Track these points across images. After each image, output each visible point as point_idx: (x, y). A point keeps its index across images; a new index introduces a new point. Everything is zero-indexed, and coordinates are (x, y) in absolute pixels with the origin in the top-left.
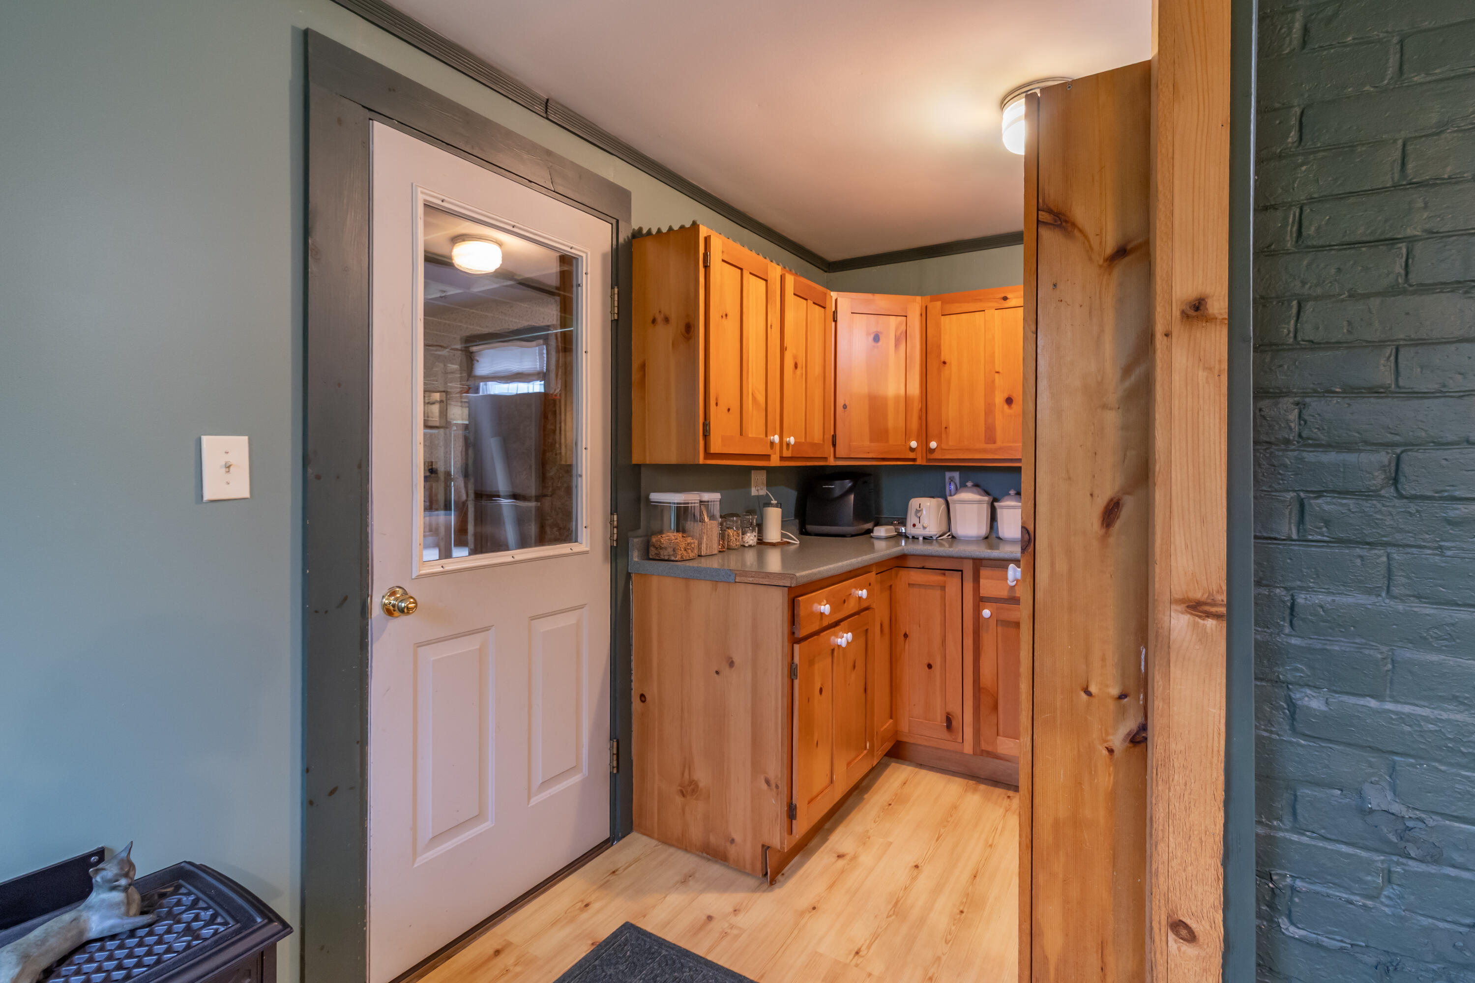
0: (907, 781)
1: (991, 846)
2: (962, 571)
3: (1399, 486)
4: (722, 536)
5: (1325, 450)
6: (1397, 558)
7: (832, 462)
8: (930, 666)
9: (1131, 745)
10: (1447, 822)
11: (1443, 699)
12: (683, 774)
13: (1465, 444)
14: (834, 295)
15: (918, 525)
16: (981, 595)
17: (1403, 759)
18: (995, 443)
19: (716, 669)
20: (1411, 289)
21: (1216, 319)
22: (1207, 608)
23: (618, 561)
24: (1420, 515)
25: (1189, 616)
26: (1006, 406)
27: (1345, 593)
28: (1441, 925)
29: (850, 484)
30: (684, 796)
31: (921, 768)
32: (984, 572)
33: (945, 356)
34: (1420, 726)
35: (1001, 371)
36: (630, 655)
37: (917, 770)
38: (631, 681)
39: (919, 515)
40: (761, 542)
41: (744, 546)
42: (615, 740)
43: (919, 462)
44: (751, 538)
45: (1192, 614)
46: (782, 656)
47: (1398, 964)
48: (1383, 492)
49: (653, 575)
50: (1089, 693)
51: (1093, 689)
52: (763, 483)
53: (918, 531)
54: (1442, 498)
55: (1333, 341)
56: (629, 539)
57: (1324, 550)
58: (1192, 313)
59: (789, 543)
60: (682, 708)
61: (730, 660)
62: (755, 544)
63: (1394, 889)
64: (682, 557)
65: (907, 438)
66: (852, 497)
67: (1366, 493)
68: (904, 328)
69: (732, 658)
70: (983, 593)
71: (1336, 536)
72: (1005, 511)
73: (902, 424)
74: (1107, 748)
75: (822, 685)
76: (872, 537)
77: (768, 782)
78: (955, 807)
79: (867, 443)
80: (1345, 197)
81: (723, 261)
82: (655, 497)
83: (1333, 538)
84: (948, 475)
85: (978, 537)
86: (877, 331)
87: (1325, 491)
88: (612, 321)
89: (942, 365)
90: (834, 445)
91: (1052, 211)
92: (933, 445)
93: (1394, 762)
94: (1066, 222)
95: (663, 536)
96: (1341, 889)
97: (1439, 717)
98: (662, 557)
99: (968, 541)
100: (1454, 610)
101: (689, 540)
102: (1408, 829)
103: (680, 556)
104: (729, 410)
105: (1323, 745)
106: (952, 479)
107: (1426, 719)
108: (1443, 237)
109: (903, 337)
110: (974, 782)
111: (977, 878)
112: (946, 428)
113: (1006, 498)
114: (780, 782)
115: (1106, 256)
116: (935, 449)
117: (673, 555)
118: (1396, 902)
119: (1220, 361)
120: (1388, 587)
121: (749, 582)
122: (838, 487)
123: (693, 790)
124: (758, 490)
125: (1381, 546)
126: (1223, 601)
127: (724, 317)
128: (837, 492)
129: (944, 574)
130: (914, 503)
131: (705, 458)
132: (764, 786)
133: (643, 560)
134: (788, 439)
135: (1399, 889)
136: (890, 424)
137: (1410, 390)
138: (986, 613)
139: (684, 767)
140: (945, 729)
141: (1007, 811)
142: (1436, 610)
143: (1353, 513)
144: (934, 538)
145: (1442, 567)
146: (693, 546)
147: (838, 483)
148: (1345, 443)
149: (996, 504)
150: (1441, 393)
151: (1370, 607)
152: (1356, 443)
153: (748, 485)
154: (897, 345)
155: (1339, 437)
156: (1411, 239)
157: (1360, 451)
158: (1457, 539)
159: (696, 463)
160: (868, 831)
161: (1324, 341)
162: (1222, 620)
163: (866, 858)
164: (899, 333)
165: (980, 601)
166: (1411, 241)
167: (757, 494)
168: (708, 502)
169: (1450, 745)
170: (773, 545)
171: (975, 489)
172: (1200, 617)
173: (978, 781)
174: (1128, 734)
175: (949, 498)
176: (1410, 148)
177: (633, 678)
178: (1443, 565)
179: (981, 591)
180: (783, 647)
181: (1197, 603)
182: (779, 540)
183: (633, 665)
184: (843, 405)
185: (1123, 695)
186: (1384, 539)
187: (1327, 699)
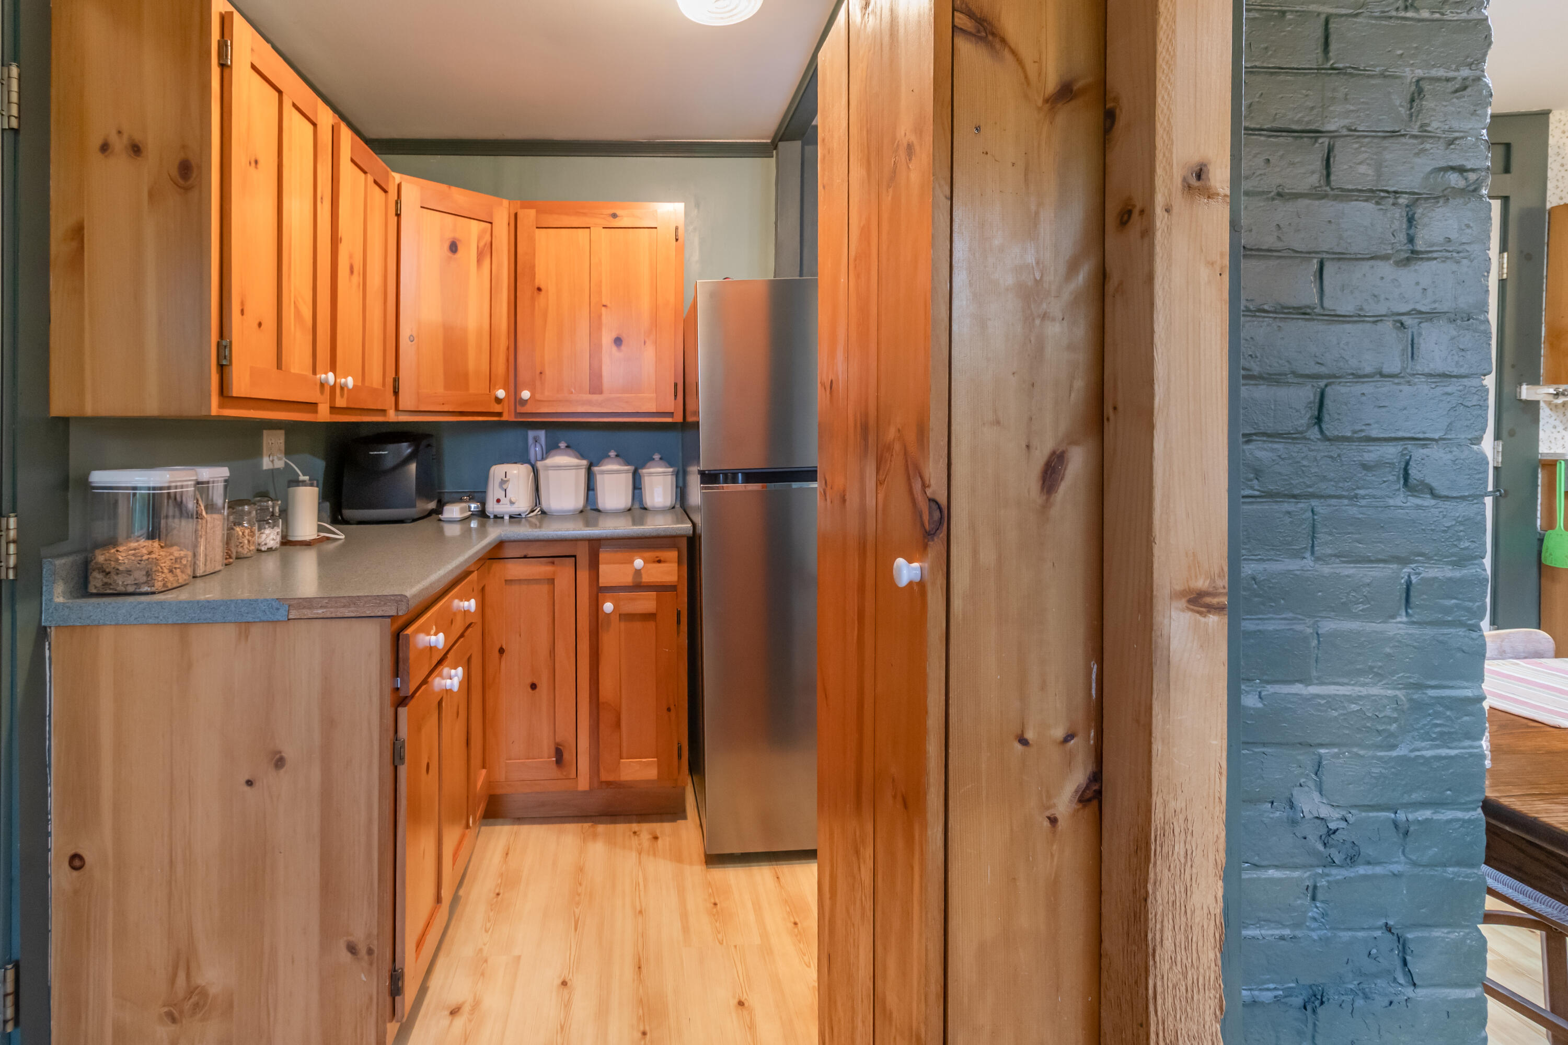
0: (508, 849)
1: (640, 912)
2: (575, 556)
3: (1324, 426)
4: (228, 540)
5: (1257, 382)
6: (1321, 511)
7: (392, 416)
8: (533, 686)
9: (1080, 806)
10: (1364, 814)
11: (1361, 673)
12: (173, 981)
13: (1378, 376)
14: (397, 177)
15: (503, 500)
16: (601, 585)
17: (1327, 751)
18: (601, 392)
19: (247, 777)
20: (1332, 193)
21: (1218, 194)
22: (1208, 600)
23: (18, 607)
24: (1341, 460)
25: (1190, 613)
26: (614, 349)
27: (1275, 558)
28: (1361, 934)
29: (409, 450)
30: (174, 1020)
31: (520, 824)
32: (603, 555)
33: (540, 280)
34: (1344, 708)
35: (609, 305)
36: (45, 785)
37: (516, 827)
38: (48, 834)
39: (505, 487)
40: (286, 542)
41: (259, 551)
42: (9, 966)
43: (505, 418)
44: (272, 537)
45: (1193, 610)
46: (381, 731)
47: (1322, 996)
48: (1308, 435)
49: (104, 625)
50: (1023, 741)
51: (1030, 735)
52: (280, 450)
53: (504, 508)
54: (1360, 440)
55: (1264, 248)
56: (44, 560)
57: (1255, 507)
58: (1194, 182)
59: (328, 538)
60: (171, 862)
61: (278, 756)
62: (278, 545)
63: (1317, 907)
64: (164, 585)
65: (492, 385)
66: (413, 467)
67: (1294, 436)
68: (487, 238)
69: (280, 752)
70: (603, 582)
71: (1266, 489)
72: (607, 477)
73: (485, 367)
74: (1049, 818)
75: (429, 758)
76: (440, 520)
77: (352, 949)
78: (581, 869)
79: (440, 390)
80: (1276, 72)
81: (253, 67)
82: (99, 477)
83: (1263, 492)
84: (531, 434)
85: (575, 511)
86: (454, 238)
87: (1255, 434)
88: (3, 130)
89: (536, 291)
90: (396, 393)
91: (974, 14)
92: (526, 394)
93: (1320, 756)
94: (993, 34)
95: (121, 549)
96: (1272, 925)
97: (1359, 694)
98: (121, 589)
99: (563, 516)
100: (1367, 568)
101: (176, 552)
102: (1331, 832)
103: (160, 584)
104: (260, 325)
105: (1256, 750)
106: (536, 440)
107: (1350, 699)
108: (1359, 137)
109: (487, 250)
110: (590, 824)
111: (643, 969)
112: (541, 373)
113: (606, 460)
114: (375, 942)
115: (1046, 96)
116: (527, 400)
117: (146, 583)
118: (1321, 922)
119: (1222, 255)
120: (1313, 546)
121: (315, 616)
122: (390, 454)
123: (196, 1005)
124: (272, 461)
125: (1305, 499)
126: (1224, 587)
127: (253, 164)
128: (390, 463)
129: (553, 563)
130: (498, 471)
131: (221, 406)
132: (346, 956)
133: (78, 598)
134: (343, 380)
135: (1323, 905)
136: (471, 365)
137: (1332, 313)
138: (608, 607)
139: (176, 968)
140: (554, 766)
141: (640, 854)
142: (1355, 570)
143: (1283, 459)
144: (523, 516)
145: (1359, 519)
146: (184, 562)
147: (392, 447)
148: (1275, 374)
149: (595, 469)
150: (1358, 318)
151: (1298, 573)
152: (1286, 375)
153: (257, 452)
154: (479, 261)
155: (1270, 366)
156: (1332, 134)
157: (1288, 384)
158: (1370, 486)
159: (204, 413)
160: (481, 950)
161: (1257, 247)
162: (1224, 615)
163: (493, 1000)
164: (481, 244)
165: (598, 592)
166: (1334, 136)
167: (271, 467)
168: (208, 482)
169: (1368, 725)
170: (307, 544)
171: (569, 451)
172: (1200, 613)
173: (593, 822)
174: (1076, 791)
175: (540, 464)
176: (1332, 26)
177: (52, 828)
178: (1360, 516)
179: (600, 581)
180: (381, 717)
181: (1198, 594)
182: (315, 537)
183: (53, 803)
184: (409, 335)
185: (1068, 736)
186: (1310, 490)
187: (1260, 693)
